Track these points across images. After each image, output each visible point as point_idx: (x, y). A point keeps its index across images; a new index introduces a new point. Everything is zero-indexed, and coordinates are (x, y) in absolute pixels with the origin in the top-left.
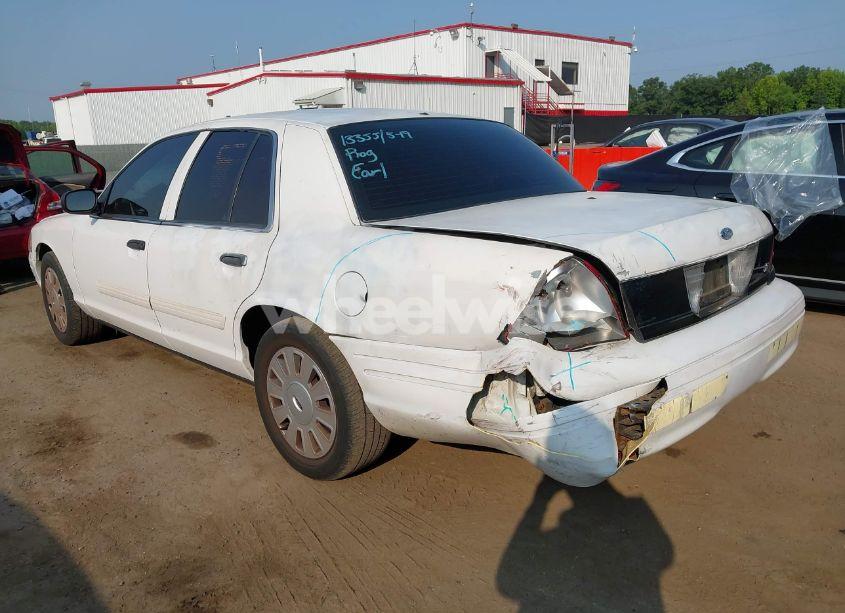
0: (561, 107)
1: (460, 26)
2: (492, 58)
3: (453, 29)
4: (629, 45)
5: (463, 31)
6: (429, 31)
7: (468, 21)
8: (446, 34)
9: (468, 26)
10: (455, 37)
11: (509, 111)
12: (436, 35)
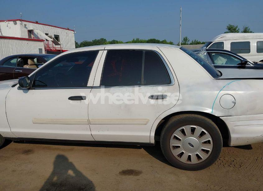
0: (57, 49)
1: (17, 20)
2: (30, 32)
3: (15, 21)
4: (74, 31)
5: (18, 22)
6: (5, 21)
7: (20, 19)
8: (12, 23)
9: (20, 20)
10: (16, 24)
11: (40, 50)
12: (7, 23)
